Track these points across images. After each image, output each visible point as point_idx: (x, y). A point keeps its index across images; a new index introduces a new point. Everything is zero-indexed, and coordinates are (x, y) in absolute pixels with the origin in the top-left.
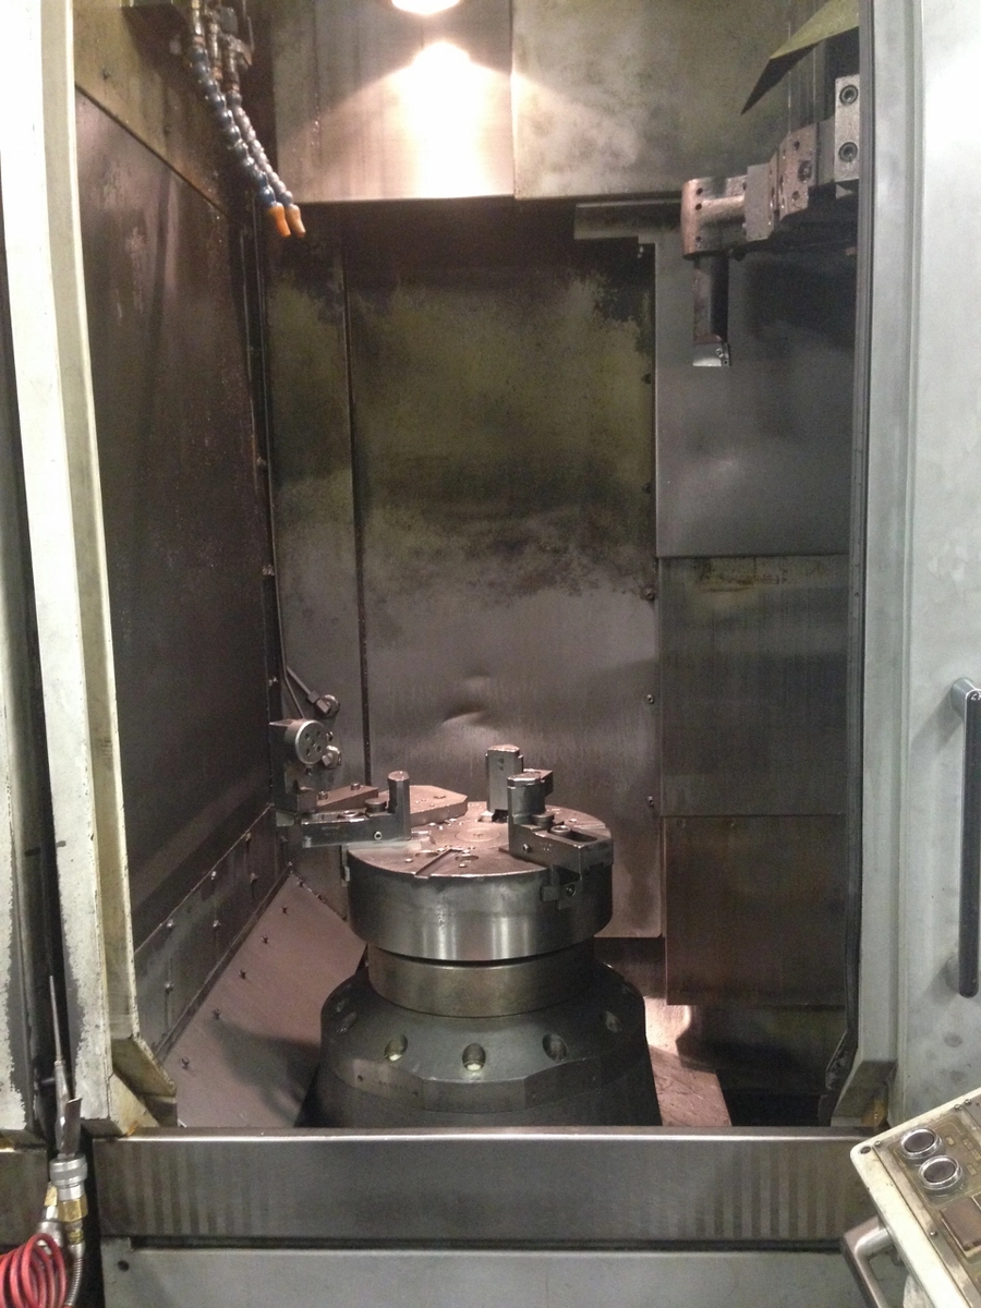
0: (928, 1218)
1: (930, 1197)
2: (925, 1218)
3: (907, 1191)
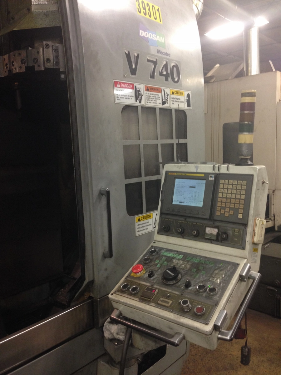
0: (138, 299)
1: (134, 295)
2: (137, 299)
3: (129, 297)
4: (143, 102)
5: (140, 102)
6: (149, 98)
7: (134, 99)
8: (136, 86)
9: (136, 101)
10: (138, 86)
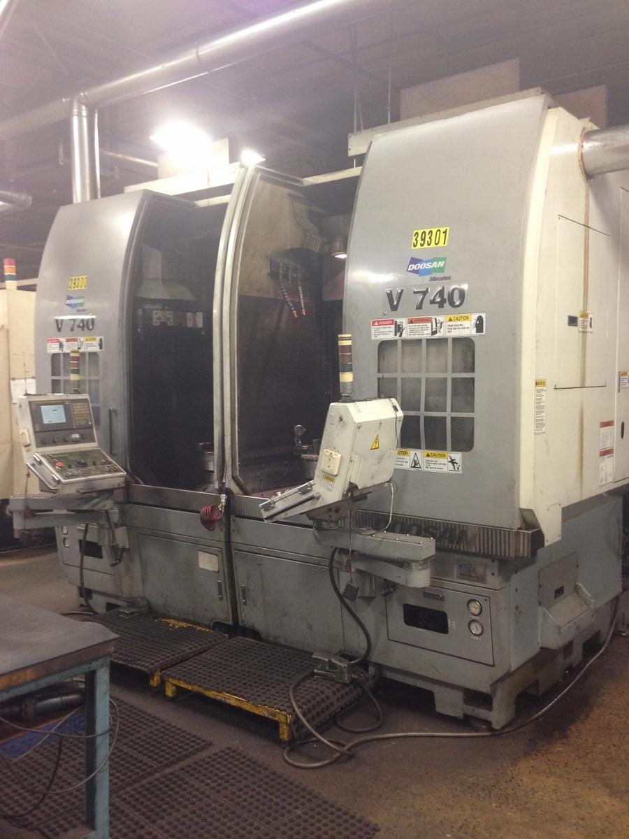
4: (404, 336)
5: (401, 336)
6: (412, 331)
7: (393, 334)
8: (396, 322)
9: (396, 335)
10: (398, 321)
